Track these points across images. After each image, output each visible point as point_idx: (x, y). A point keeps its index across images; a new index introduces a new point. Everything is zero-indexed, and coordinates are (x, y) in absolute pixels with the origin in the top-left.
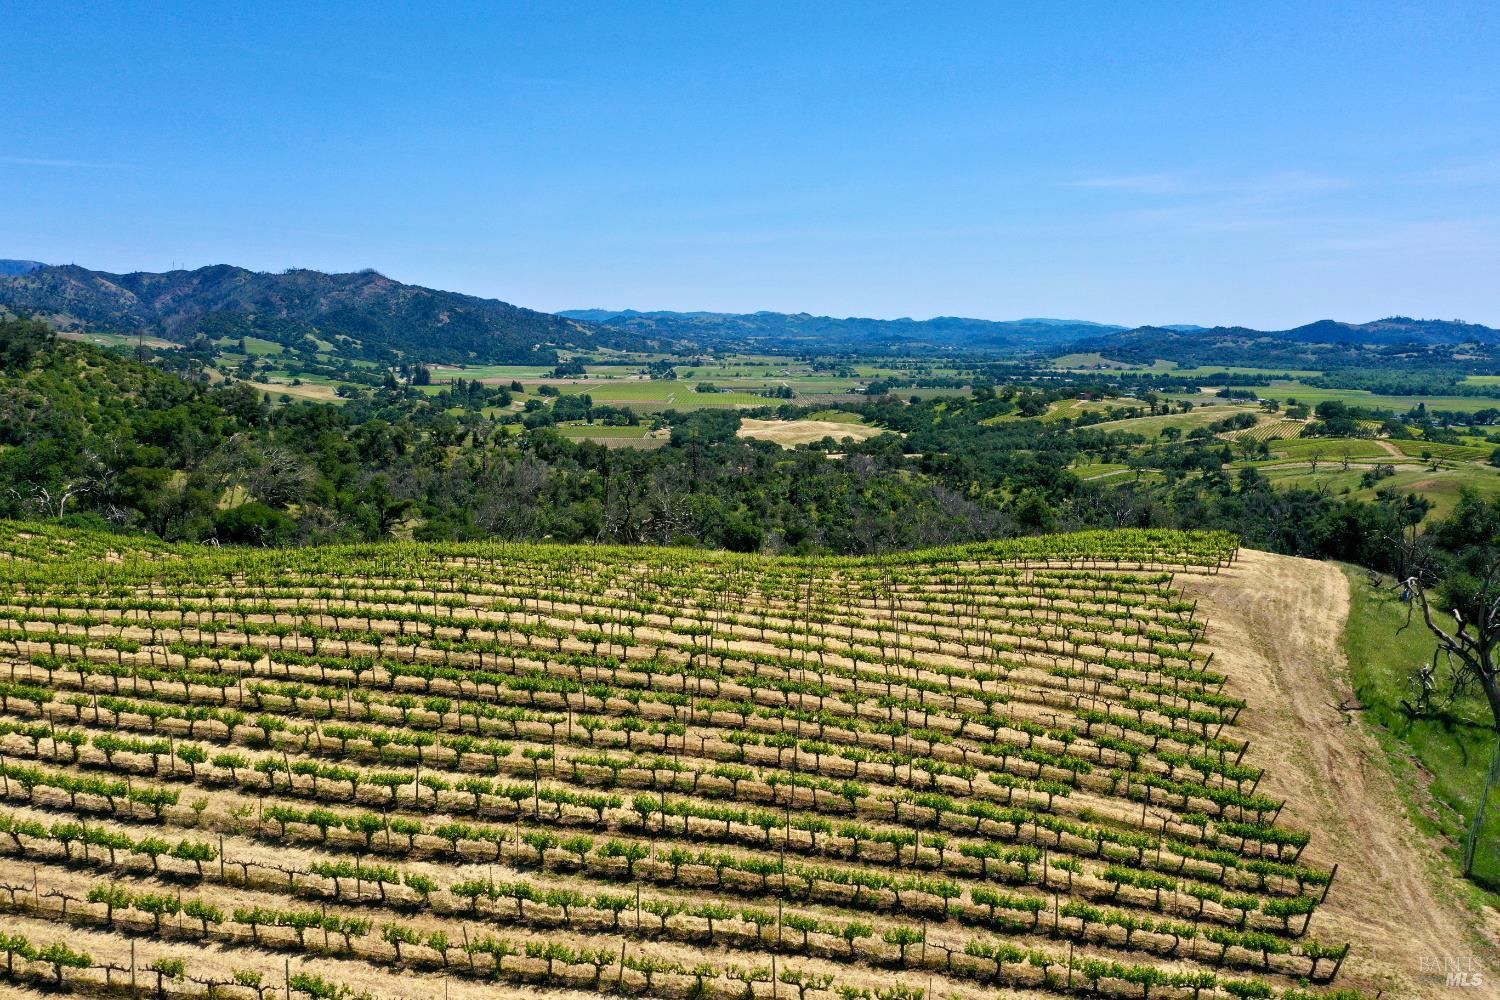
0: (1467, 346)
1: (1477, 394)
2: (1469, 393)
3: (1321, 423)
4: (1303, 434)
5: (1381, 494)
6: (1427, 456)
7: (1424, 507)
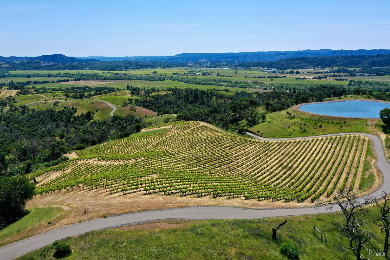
0: (4, 63)
1: (18, 76)
2: (16, 76)
3: (19, 91)
4: (17, 94)
5: (65, 108)
6: (54, 97)
7: (76, 109)
